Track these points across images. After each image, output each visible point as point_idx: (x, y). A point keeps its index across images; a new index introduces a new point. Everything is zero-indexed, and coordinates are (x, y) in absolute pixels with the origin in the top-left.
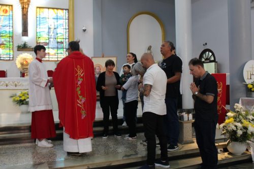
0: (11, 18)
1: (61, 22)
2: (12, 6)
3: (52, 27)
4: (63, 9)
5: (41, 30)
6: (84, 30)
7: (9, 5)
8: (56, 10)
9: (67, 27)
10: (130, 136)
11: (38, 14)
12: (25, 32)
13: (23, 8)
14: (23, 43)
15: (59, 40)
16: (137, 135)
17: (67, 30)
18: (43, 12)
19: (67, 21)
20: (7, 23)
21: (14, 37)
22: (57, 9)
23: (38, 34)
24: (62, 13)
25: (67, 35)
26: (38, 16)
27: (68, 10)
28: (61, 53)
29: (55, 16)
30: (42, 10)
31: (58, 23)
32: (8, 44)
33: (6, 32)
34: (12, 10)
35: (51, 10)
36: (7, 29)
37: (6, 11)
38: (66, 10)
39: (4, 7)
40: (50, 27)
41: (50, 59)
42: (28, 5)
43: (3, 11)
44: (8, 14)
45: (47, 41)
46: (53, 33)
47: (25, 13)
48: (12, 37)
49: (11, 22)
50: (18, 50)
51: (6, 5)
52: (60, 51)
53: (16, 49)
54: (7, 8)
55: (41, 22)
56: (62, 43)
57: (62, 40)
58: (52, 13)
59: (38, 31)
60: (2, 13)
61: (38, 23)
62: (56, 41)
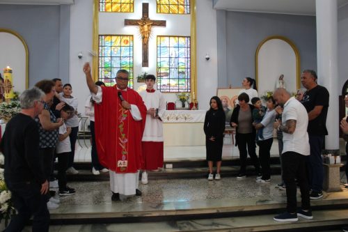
0: (132, 48)
1: (182, 50)
2: (132, 36)
3: (174, 56)
4: (185, 37)
5: (162, 59)
6: (208, 59)
7: (130, 36)
8: (177, 38)
9: (189, 56)
10: (262, 179)
11: (159, 43)
12: (145, 62)
13: (143, 38)
14: (143, 74)
15: (180, 70)
16: (271, 177)
17: (189, 59)
18: (164, 40)
19: (189, 49)
20: (127, 54)
21: (135, 68)
22: (179, 37)
23: (159, 64)
24: (182, 41)
25: (189, 64)
26: (159, 45)
27: (190, 37)
28: (183, 84)
29: (176, 44)
30: (162, 38)
31: (180, 51)
33: (126, 63)
34: (133, 40)
35: (172, 39)
36: (127, 60)
37: (127, 42)
38: (187, 37)
39: (125, 38)
41: (171, 91)
42: (149, 34)
43: (124, 41)
44: (128, 45)
45: (168, 71)
46: (174, 62)
47: (146, 43)
48: (132, 68)
49: (131, 52)
50: (138, 82)
51: (127, 36)
52: (182, 82)
53: (136, 80)
54: (128, 38)
55: (162, 51)
56: (183, 73)
57: (184, 70)
58: (173, 41)
59: (159, 61)
60: (123, 44)
61: (159, 52)
62: (177, 71)
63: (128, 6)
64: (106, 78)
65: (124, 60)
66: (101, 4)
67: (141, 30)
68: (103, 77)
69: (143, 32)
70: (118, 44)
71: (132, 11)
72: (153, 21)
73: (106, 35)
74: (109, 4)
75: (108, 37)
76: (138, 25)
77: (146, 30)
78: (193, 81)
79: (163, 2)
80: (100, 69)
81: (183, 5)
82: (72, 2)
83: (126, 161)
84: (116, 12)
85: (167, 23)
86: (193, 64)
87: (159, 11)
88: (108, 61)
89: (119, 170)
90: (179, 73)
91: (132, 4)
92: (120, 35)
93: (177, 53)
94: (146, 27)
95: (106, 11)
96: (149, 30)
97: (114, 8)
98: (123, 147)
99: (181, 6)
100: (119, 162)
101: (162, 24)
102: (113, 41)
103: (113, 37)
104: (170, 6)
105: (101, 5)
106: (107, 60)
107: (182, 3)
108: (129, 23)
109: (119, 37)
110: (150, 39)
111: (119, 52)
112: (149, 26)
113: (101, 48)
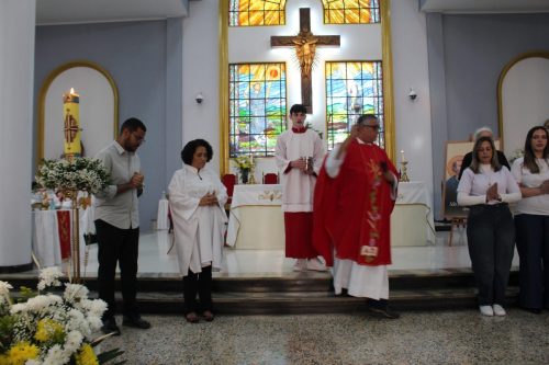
0: (284, 84)
1: (368, 84)
2: (284, 63)
3: (354, 94)
4: (373, 61)
5: (335, 101)
6: (413, 97)
7: (281, 63)
8: (359, 64)
9: (380, 94)
11: (329, 73)
13: (303, 66)
17: (381, 99)
18: (337, 70)
19: (380, 82)
20: (276, 93)
22: (362, 62)
23: (330, 109)
24: (368, 69)
25: (381, 107)
26: (329, 77)
27: (381, 61)
29: (358, 75)
30: (334, 65)
31: (365, 86)
32: (279, 128)
33: (275, 108)
34: (285, 71)
35: (350, 65)
36: (277, 103)
37: (276, 73)
38: (377, 62)
39: (272, 67)
40: (350, 95)
42: (312, 59)
43: (271, 73)
44: (278, 78)
45: (346, 121)
46: (355, 105)
47: (306, 73)
48: (285, 116)
49: (283, 91)
51: (276, 63)
54: (277, 68)
55: (335, 86)
58: (353, 70)
59: (329, 103)
60: (268, 78)
61: (329, 89)
63: (276, 15)
64: (242, 134)
65: (270, 104)
66: (232, 14)
67: (298, 53)
68: (237, 132)
69: (301, 56)
70: (261, 77)
71: (282, 22)
72: (319, 37)
73: (240, 64)
74: (246, 13)
75: (243, 67)
76: (294, 44)
77: (307, 52)
78: (388, 135)
79: (333, 5)
80: (232, 120)
81: (369, 9)
82: (185, 12)
83: (376, 248)
84: (257, 25)
85: (342, 40)
86: (388, 106)
87: (327, 21)
88: (245, 105)
89: (362, 261)
91: (283, 11)
92: (264, 63)
93: (360, 88)
94: (306, 47)
95: (240, 25)
96: (313, 52)
97: (253, 19)
98: (373, 226)
99: (364, 11)
100: (365, 248)
101: (334, 41)
102: (253, 72)
103: (252, 67)
104: (347, 12)
105: (233, 16)
106: (243, 104)
107: (367, 6)
108: (278, 41)
109: (262, 67)
110: (314, 68)
111: (263, 90)
112: (311, 45)
113: (232, 85)
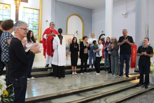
0: (9, 11)
1: (35, 16)
2: (10, 5)
3: (31, 18)
5: (25, 19)
6: (47, 21)
8: (33, 9)
9: (38, 19)
11: (24, 10)
15: (34, 25)
17: (38, 20)
19: (38, 15)
20: (7, 14)
24: (36, 11)
25: (38, 23)
26: (24, 12)
28: (35, 32)
30: (26, 9)
34: (10, 7)
35: (30, 9)
36: (7, 17)
38: (38, 10)
39: (6, 5)
40: (30, 18)
43: (5, 7)
44: (7, 9)
46: (31, 21)
47: (17, 9)
49: (9, 13)
56: (35, 26)
57: (36, 25)
58: (31, 11)
60: (4, 8)
61: (24, 15)
62: (32, 25)
65: (5, 17)
69: (16, 4)
70: (2, 8)
77: (18, 3)
78: (40, 31)
85: (29, 2)
86: (40, 23)
90: (33, 26)
93: (33, 16)
96: (20, 4)
101: (26, 1)
109: (2, 4)
111: (2, 12)
112: (19, 1)
